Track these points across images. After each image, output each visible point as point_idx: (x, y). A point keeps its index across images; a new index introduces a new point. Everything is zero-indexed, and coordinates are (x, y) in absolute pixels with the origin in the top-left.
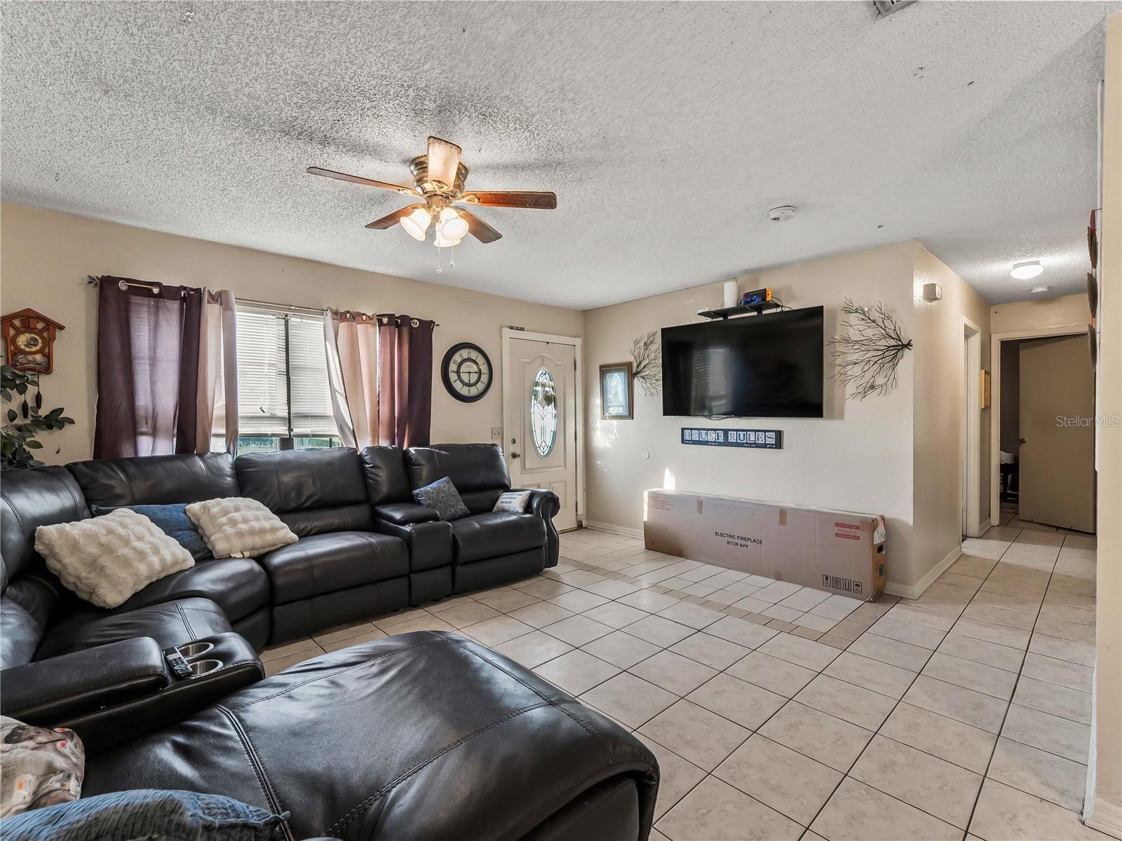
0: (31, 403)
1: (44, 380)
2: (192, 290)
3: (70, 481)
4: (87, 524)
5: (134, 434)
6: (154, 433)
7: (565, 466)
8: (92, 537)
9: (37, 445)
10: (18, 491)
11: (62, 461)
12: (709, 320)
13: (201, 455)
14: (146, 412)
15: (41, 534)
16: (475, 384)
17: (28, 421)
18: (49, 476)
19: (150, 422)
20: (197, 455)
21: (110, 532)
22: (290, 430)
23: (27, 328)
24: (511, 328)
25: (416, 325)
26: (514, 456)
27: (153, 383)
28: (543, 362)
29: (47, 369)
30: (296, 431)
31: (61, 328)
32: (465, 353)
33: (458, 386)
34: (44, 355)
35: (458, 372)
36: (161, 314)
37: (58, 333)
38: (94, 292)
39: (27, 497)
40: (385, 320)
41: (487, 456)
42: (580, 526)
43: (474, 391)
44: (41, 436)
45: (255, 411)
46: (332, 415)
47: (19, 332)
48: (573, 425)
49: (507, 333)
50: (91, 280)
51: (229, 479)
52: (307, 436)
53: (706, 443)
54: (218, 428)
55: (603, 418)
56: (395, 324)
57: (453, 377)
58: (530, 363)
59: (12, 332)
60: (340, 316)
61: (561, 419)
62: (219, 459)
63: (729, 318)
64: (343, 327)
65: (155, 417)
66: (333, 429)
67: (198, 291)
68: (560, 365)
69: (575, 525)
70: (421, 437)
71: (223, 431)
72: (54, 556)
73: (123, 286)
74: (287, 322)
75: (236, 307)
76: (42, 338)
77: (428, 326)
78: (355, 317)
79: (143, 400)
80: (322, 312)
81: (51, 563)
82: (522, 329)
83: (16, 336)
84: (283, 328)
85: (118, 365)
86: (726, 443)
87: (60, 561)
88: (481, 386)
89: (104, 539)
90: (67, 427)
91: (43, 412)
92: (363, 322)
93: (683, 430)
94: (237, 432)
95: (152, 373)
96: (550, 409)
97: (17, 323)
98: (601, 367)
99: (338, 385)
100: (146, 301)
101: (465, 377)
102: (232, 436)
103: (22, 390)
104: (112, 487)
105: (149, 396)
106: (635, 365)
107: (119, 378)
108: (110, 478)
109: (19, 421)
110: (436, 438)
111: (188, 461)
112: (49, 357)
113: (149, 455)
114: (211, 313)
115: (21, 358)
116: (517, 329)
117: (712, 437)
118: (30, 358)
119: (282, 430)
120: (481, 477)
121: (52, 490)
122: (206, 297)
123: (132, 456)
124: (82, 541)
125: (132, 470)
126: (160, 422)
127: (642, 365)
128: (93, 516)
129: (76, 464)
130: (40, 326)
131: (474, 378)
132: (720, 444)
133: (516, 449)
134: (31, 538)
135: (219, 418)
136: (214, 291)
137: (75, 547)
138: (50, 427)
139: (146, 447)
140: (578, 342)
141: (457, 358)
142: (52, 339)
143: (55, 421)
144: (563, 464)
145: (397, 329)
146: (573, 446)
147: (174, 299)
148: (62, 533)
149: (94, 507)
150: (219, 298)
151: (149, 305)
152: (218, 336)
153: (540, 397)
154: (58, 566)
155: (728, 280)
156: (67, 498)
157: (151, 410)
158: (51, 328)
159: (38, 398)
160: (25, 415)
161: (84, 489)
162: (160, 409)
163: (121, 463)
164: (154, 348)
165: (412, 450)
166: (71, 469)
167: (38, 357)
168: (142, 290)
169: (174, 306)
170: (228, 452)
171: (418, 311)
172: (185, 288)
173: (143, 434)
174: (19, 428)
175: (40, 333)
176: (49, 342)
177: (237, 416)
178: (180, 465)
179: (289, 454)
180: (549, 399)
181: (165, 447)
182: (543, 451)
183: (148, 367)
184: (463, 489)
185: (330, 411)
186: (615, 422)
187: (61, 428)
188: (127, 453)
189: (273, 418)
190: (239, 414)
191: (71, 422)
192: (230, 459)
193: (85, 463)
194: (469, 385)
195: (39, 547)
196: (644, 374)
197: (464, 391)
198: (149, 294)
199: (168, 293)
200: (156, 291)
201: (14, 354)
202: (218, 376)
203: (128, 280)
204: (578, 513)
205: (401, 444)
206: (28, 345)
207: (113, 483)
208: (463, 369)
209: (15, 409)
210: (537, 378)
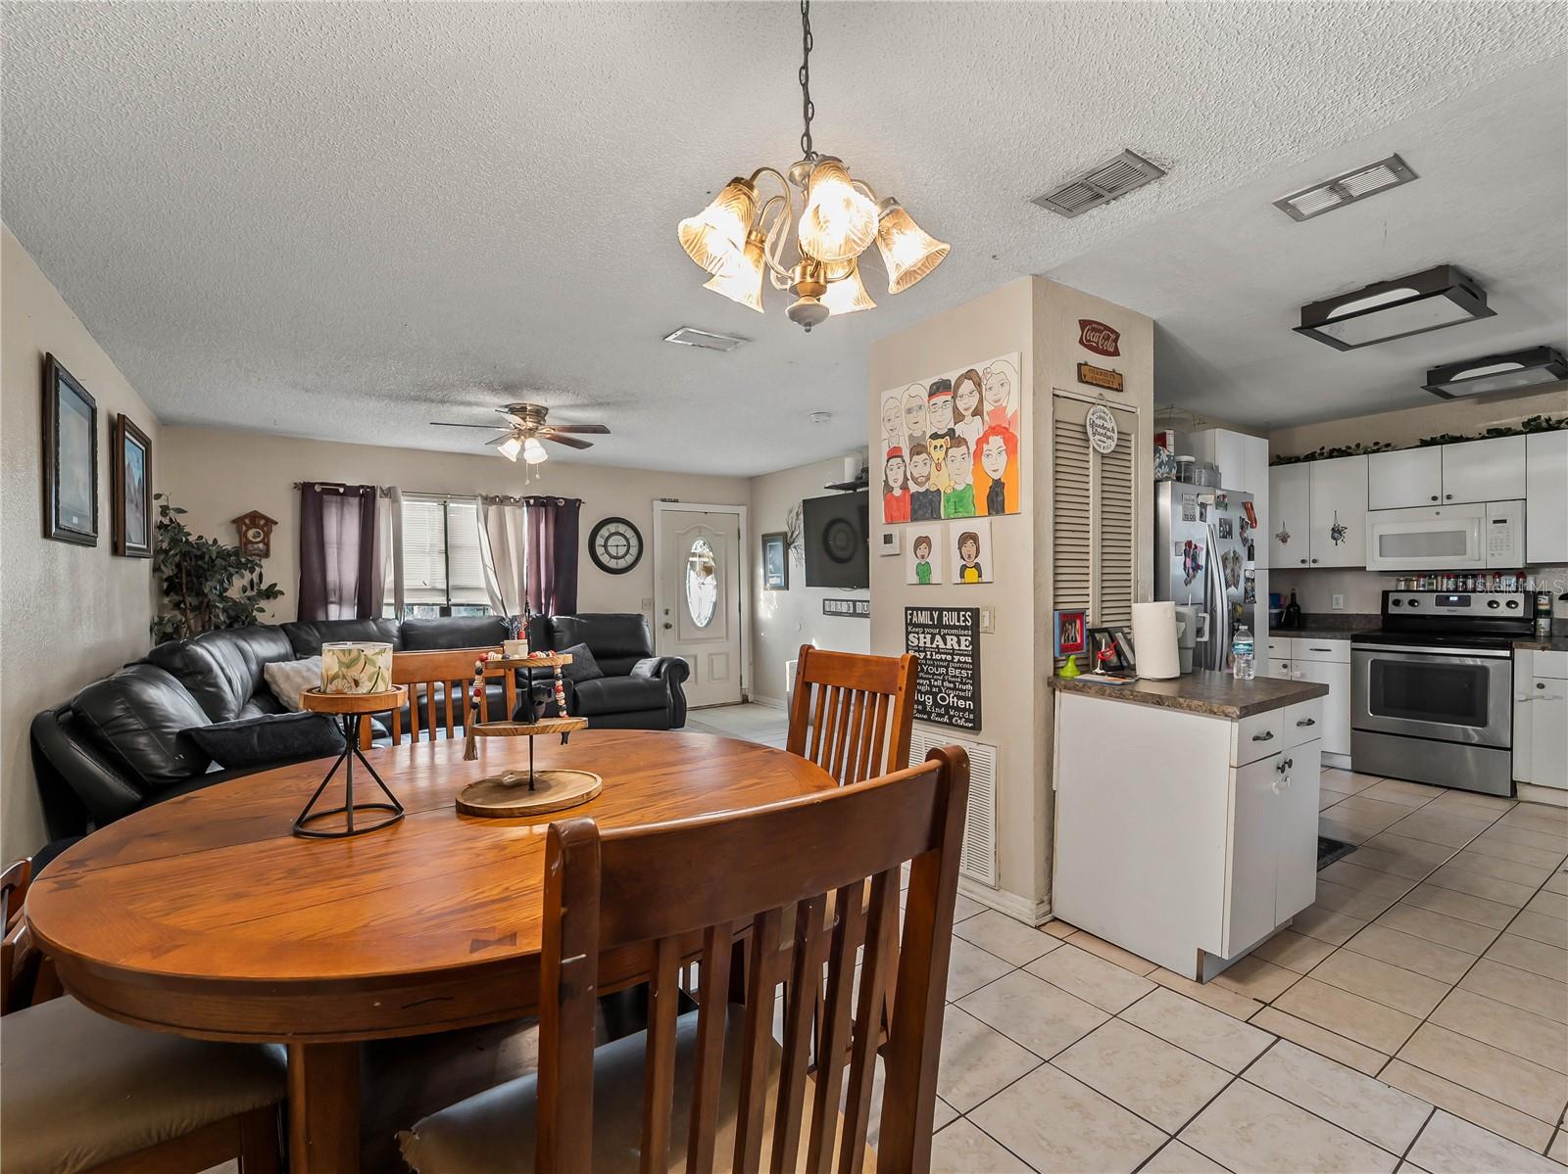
0: (256, 580)
1: (264, 562)
2: (368, 487)
3: (283, 635)
4: (294, 664)
5: (326, 603)
6: (340, 603)
7: (727, 638)
8: (298, 672)
9: (262, 610)
10: (254, 639)
11: (277, 622)
12: (842, 492)
13: (374, 621)
14: (335, 585)
15: (268, 668)
16: (623, 557)
17: (254, 593)
18: (271, 631)
19: (337, 593)
20: (372, 620)
21: (309, 670)
22: (448, 600)
23: (254, 524)
24: (664, 500)
25: (562, 503)
26: (667, 626)
27: (339, 562)
28: (700, 532)
29: (267, 554)
30: (453, 601)
31: (276, 523)
32: (612, 528)
33: (605, 559)
34: (264, 544)
35: (605, 546)
36: (345, 508)
37: (274, 527)
38: (298, 494)
39: (260, 643)
40: (532, 501)
41: (631, 625)
42: (745, 701)
43: (622, 564)
44: (263, 604)
45: (419, 584)
46: (485, 586)
47: (248, 528)
48: (738, 596)
49: (658, 506)
50: (296, 486)
51: (395, 639)
52: (462, 605)
53: (840, 614)
54: (389, 599)
55: (765, 589)
56: (540, 504)
57: (600, 551)
58: (685, 534)
59: (244, 528)
60: (489, 500)
61: (723, 589)
62: (388, 623)
63: (858, 490)
64: (493, 510)
65: (341, 590)
66: (486, 601)
67: (373, 488)
68: (721, 535)
69: (739, 699)
70: (567, 605)
71: (393, 601)
72: (275, 682)
73: (318, 489)
74: (445, 507)
75: (402, 498)
76: (263, 531)
77: (573, 506)
78: (504, 500)
79: (332, 576)
80: (474, 497)
81: (274, 687)
82: (676, 501)
83: (247, 531)
84: (442, 513)
85: (314, 550)
86: (855, 614)
87: (279, 686)
88: (630, 559)
89: (305, 674)
90: (280, 597)
91: (264, 587)
92: (512, 504)
93: (824, 600)
94: (403, 602)
95: (339, 554)
96: (710, 580)
97: (247, 521)
98: (763, 536)
99: (489, 562)
100: (335, 498)
101: (613, 551)
102: (399, 605)
103: (252, 571)
104: (310, 642)
105: (336, 573)
106: (789, 535)
107: (315, 560)
108: (310, 635)
109: (248, 593)
110: (583, 607)
111: (365, 624)
112: (267, 545)
113: (337, 619)
114: (383, 505)
115: (250, 547)
116: (671, 501)
117: (844, 608)
118: (256, 546)
119: (442, 600)
120: (619, 645)
121: (273, 640)
122: (378, 492)
123: (324, 619)
124: (292, 674)
125: (324, 629)
126: (345, 593)
127: (794, 536)
128: (297, 660)
129: (286, 624)
130: (262, 522)
131: (622, 551)
132: (851, 615)
133: (669, 619)
134: (262, 670)
135: (389, 590)
136: (386, 486)
137: (288, 677)
138: (268, 598)
139: (334, 613)
140: (742, 510)
141: (604, 532)
142: (270, 531)
143: (271, 593)
144: (725, 636)
145: (544, 509)
146: (737, 618)
147: (355, 496)
148: (280, 668)
149: (298, 655)
150: (389, 493)
151: (336, 502)
152: (388, 524)
153: (698, 568)
154: (277, 689)
155: (847, 456)
156: (280, 647)
157: (338, 584)
158: (268, 524)
159: (261, 576)
160: (252, 589)
161: (292, 643)
162: (344, 582)
163: (316, 624)
164: (340, 535)
165: (554, 618)
166: (284, 627)
167: (261, 545)
168: (331, 490)
169: (355, 501)
170: (397, 618)
171: (562, 490)
172: (362, 487)
173: (332, 603)
174: (249, 598)
175: (262, 528)
176: (267, 534)
177: (403, 589)
178: (359, 627)
179: (446, 620)
180: (708, 570)
181: (349, 613)
182: (701, 623)
183: (335, 550)
184: (599, 655)
185: (483, 585)
186: (775, 593)
187: (275, 597)
188: (321, 617)
189: (434, 589)
190: (405, 587)
191: (282, 593)
192: (397, 623)
193: (292, 624)
194: (617, 558)
195: (266, 676)
196: (796, 544)
197: (612, 564)
198: (337, 493)
199: (351, 491)
200: (341, 490)
201: (246, 544)
202: (388, 556)
203: (322, 484)
204: (743, 687)
205: (547, 611)
206: (254, 537)
207: (311, 639)
208: (611, 542)
209: (246, 584)
210: (694, 547)
